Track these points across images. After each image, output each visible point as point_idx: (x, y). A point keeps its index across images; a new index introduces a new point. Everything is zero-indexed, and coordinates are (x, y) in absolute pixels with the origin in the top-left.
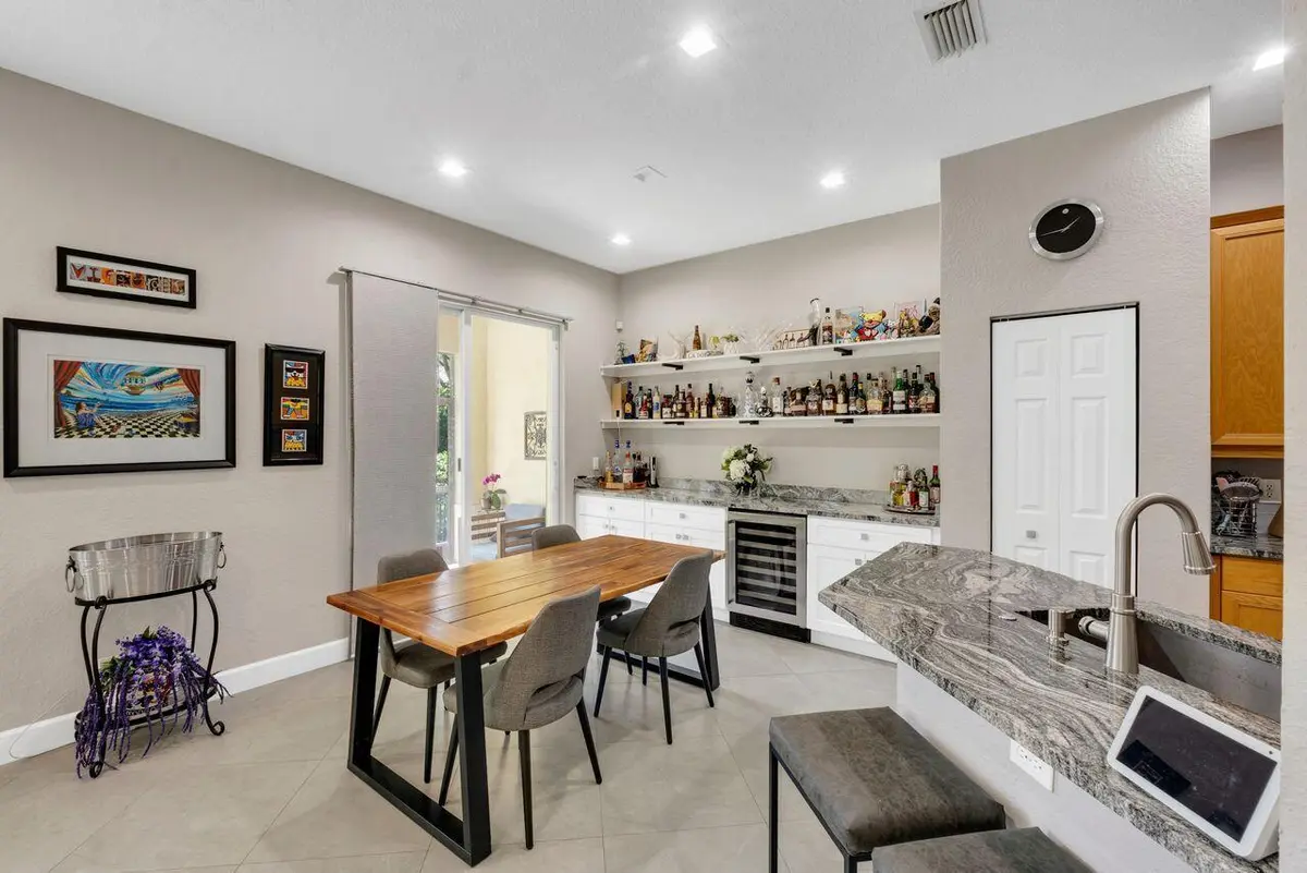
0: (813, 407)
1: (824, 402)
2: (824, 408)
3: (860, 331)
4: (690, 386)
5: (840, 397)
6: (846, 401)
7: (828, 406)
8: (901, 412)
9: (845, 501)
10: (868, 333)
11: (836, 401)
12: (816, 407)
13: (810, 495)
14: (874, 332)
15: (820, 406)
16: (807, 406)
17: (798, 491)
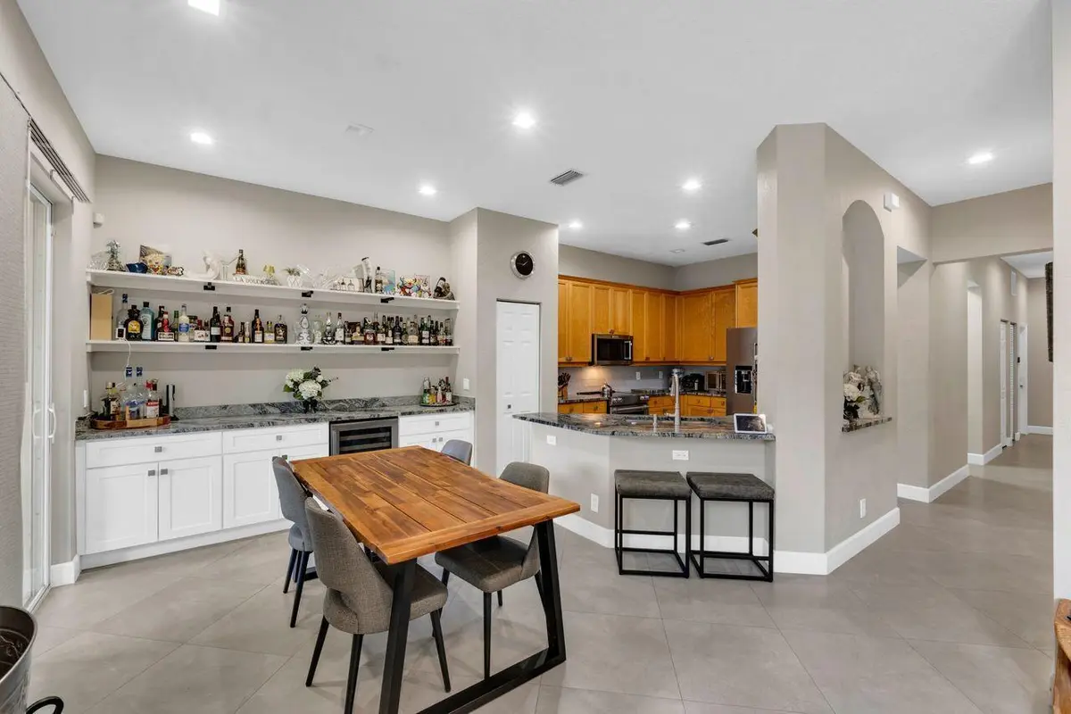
0: (370, 338)
1: (379, 335)
2: (379, 340)
3: (403, 288)
4: (229, 309)
5: (390, 333)
6: (393, 336)
7: (380, 337)
8: (427, 344)
9: (384, 405)
10: (407, 291)
11: (387, 336)
12: (372, 338)
13: (357, 405)
14: (411, 291)
15: (375, 338)
16: (365, 337)
17: (347, 403)
